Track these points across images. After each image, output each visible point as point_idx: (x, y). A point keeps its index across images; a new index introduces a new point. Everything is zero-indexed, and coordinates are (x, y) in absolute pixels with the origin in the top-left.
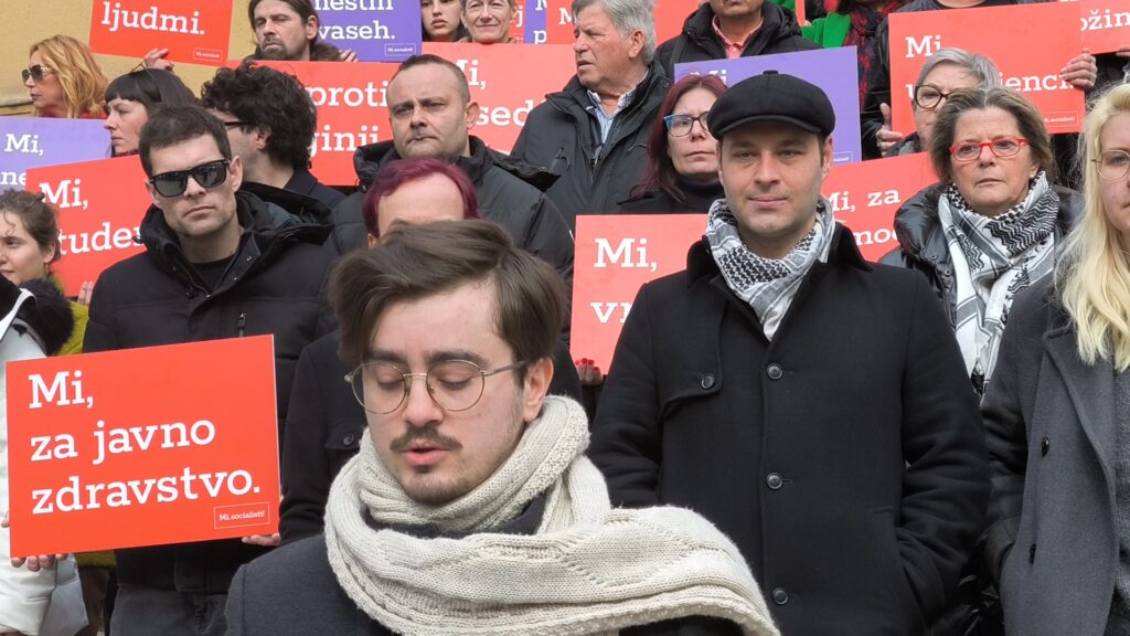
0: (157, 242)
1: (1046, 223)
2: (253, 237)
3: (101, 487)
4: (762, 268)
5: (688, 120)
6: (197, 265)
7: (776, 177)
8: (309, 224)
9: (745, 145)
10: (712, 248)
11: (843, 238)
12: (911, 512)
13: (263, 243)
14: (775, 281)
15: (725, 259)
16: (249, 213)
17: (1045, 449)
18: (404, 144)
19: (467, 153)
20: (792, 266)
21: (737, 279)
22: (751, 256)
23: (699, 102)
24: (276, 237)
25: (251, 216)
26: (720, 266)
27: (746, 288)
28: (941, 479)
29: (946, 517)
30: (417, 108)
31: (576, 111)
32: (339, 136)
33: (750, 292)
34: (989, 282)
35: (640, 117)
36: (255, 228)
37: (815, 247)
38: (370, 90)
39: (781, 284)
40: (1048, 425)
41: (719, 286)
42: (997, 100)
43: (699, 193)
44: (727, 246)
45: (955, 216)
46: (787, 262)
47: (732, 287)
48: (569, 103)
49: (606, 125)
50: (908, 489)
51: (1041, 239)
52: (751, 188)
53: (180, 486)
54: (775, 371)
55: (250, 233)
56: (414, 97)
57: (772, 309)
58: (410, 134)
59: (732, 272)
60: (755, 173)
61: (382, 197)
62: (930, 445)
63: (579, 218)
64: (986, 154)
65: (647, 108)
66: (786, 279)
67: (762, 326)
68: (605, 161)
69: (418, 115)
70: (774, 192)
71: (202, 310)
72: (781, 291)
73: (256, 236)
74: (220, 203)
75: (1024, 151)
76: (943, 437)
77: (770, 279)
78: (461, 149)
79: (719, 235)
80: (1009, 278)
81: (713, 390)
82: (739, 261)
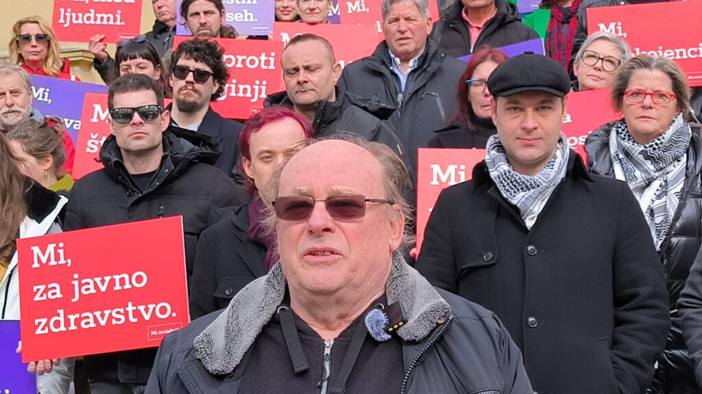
0: (109, 160)
1: (680, 148)
2: (169, 157)
4: (523, 183)
6: (133, 175)
7: (536, 125)
8: (204, 150)
9: (516, 102)
10: (490, 170)
11: (576, 163)
13: (176, 162)
14: (532, 191)
15: (499, 178)
16: (168, 143)
18: (293, 94)
19: (333, 99)
20: (542, 180)
21: (508, 191)
22: (516, 175)
24: (184, 158)
25: (169, 145)
26: (496, 182)
27: (514, 196)
30: (302, 71)
31: (383, 69)
33: (517, 199)
36: (171, 152)
38: (263, 58)
39: (537, 193)
41: (494, 194)
42: (661, 67)
44: (499, 170)
46: (539, 178)
47: (505, 196)
49: (403, 79)
52: (519, 132)
53: (126, 314)
54: (532, 249)
55: (167, 156)
56: (300, 64)
57: (531, 210)
58: (297, 88)
59: (504, 186)
60: (522, 122)
61: (252, 133)
63: (421, 150)
65: (431, 70)
66: (539, 189)
67: (525, 223)
68: (406, 104)
69: (302, 75)
70: (534, 134)
71: (137, 203)
72: (537, 197)
73: (171, 157)
77: (529, 189)
79: (494, 162)
81: (491, 262)
82: (508, 179)
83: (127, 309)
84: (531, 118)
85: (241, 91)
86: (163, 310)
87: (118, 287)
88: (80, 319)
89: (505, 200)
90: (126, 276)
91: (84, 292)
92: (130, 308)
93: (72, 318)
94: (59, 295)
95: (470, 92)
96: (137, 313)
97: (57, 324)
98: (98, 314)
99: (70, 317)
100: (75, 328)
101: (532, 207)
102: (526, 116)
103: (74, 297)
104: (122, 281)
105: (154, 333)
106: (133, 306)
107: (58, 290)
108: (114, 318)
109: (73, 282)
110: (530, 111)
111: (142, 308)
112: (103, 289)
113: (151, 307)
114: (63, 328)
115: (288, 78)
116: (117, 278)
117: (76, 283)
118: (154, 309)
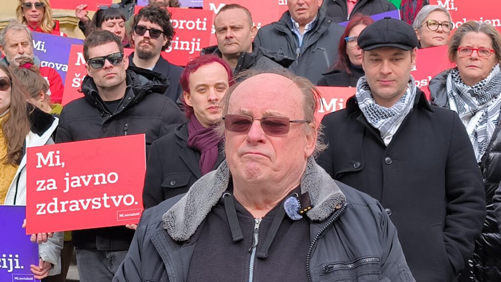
0: (88, 91)
1: (497, 89)
2: (131, 89)
3: (67, 202)
4: (383, 113)
6: (105, 102)
7: (390, 71)
8: (156, 84)
9: (376, 55)
10: (359, 103)
11: (421, 98)
12: (450, 223)
13: (136, 92)
14: (390, 118)
15: (366, 109)
16: (130, 78)
18: (222, 46)
19: (251, 51)
20: (397, 111)
21: (372, 118)
22: (378, 107)
24: (142, 89)
25: (131, 80)
26: (364, 112)
27: (376, 122)
28: (466, 209)
29: (469, 226)
30: (229, 30)
31: (286, 30)
32: (182, 43)
33: (379, 124)
35: (318, 35)
36: (133, 85)
38: (198, 22)
39: (393, 120)
41: (362, 120)
42: (484, 30)
44: (366, 103)
45: (454, 86)
46: (395, 109)
47: (370, 122)
48: (283, 27)
49: (301, 38)
51: (495, 96)
52: (378, 76)
53: (102, 202)
54: (388, 160)
55: (130, 87)
56: (228, 25)
57: (389, 133)
58: (225, 42)
59: (369, 115)
60: (381, 69)
61: (191, 73)
62: (462, 193)
65: (320, 31)
66: (394, 117)
67: (383, 141)
68: (302, 56)
69: (229, 33)
70: (389, 78)
71: (109, 121)
72: (393, 123)
73: (133, 88)
74: (119, 72)
76: (467, 190)
77: (387, 117)
78: (248, 49)
81: (359, 169)
82: (372, 110)
83: (103, 198)
84: (387, 67)
85: (182, 45)
86: (129, 200)
87: (97, 183)
88: (69, 205)
89: (370, 125)
90: (103, 175)
91: (73, 186)
92: (105, 198)
93: (63, 204)
94: (55, 188)
95: (347, 46)
96: (110, 202)
97: (52, 208)
98: (82, 201)
99: (61, 203)
100: (65, 211)
101: (389, 130)
102: (383, 64)
103: (65, 189)
104: (100, 179)
105: (121, 215)
106: (107, 196)
107: (54, 184)
108: (93, 204)
109: (65, 179)
110: (386, 62)
111: (113, 198)
112: (86, 184)
113: (120, 197)
114: (56, 211)
115: (218, 35)
116: (97, 176)
117: (67, 179)
118: (122, 198)
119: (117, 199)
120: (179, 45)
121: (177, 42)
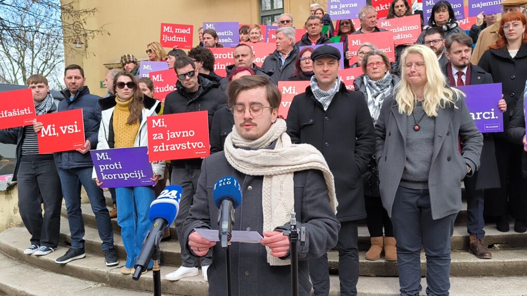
0: (179, 88)
1: (389, 83)
3: (169, 145)
4: (323, 94)
5: (305, 58)
6: (189, 93)
7: (328, 70)
8: (215, 83)
10: (312, 89)
11: (343, 86)
12: (357, 150)
13: (204, 88)
14: (326, 97)
15: (315, 92)
16: (200, 81)
17: (390, 134)
18: (237, 65)
19: (252, 67)
20: (330, 93)
21: (318, 97)
22: (321, 91)
23: (308, 54)
28: (364, 142)
29: (366, 151)
30: (241, 56)
31: (276, 58)
32: (221, 65)
33: (321, 100)
34: (375, 97)
35: (292, 59)
36: (202, 84)
37: (335, 88)
38: (229, 54)
40: (391, 129)
42: (377, 53)
43: (307, 76)
44: (315, 89)
45: (367, 81)
47: (316, 98)
48: (274, 56)
49: (283, 61)
50: (357, 145)
51: (388, 86)
52: (322, 73)
53: (187, 146)
54: (326, 118)
56: (240, 54)
57: (326, 104)
58: (239, 63)
59: (316, 95)
60: (323, 69)
61: (233, 76)
62: (362, 134)
63: (279, 82)
64: (375, 66)
65: (293, 57)
66: (329, 96)
67: (324, 109)
68: (283, 70)
69: (241, 58)
70: (327, 73)
72: (328, 99)
73: (202, 86)
74: (195, 80)
75: (384, 65)
76: (365, 132)
78: (251, 66)
79: (313, 86)
80: (380, 96)
81: (312, 123)
82: (318, 92)
84: (326, 67)
86: (200, 145)
87: (184, 136)
89: (317, 100)
90: (187, 132)
91: (171, 137)
92: (188, 144)
93: (167, 146)
94: (162, 138)
95: (301, 63)
96: (191, 146)
97: (161, 148)
98: (176, 145)
100: (168, 150)
102: (324, 66)
103: (168, 139)
104: (185, 134)
105: (197, 153)
107: (162, 136)
110: (325, 64)
111: (192, 144)
112: (178, 136)
113: (196, 143)
114: (163, 150)
115: (235, 59)
116: (184, 132)
117: (168, 134)
119: (194, 144)
120: (220, 67)
121: (218, 65)
